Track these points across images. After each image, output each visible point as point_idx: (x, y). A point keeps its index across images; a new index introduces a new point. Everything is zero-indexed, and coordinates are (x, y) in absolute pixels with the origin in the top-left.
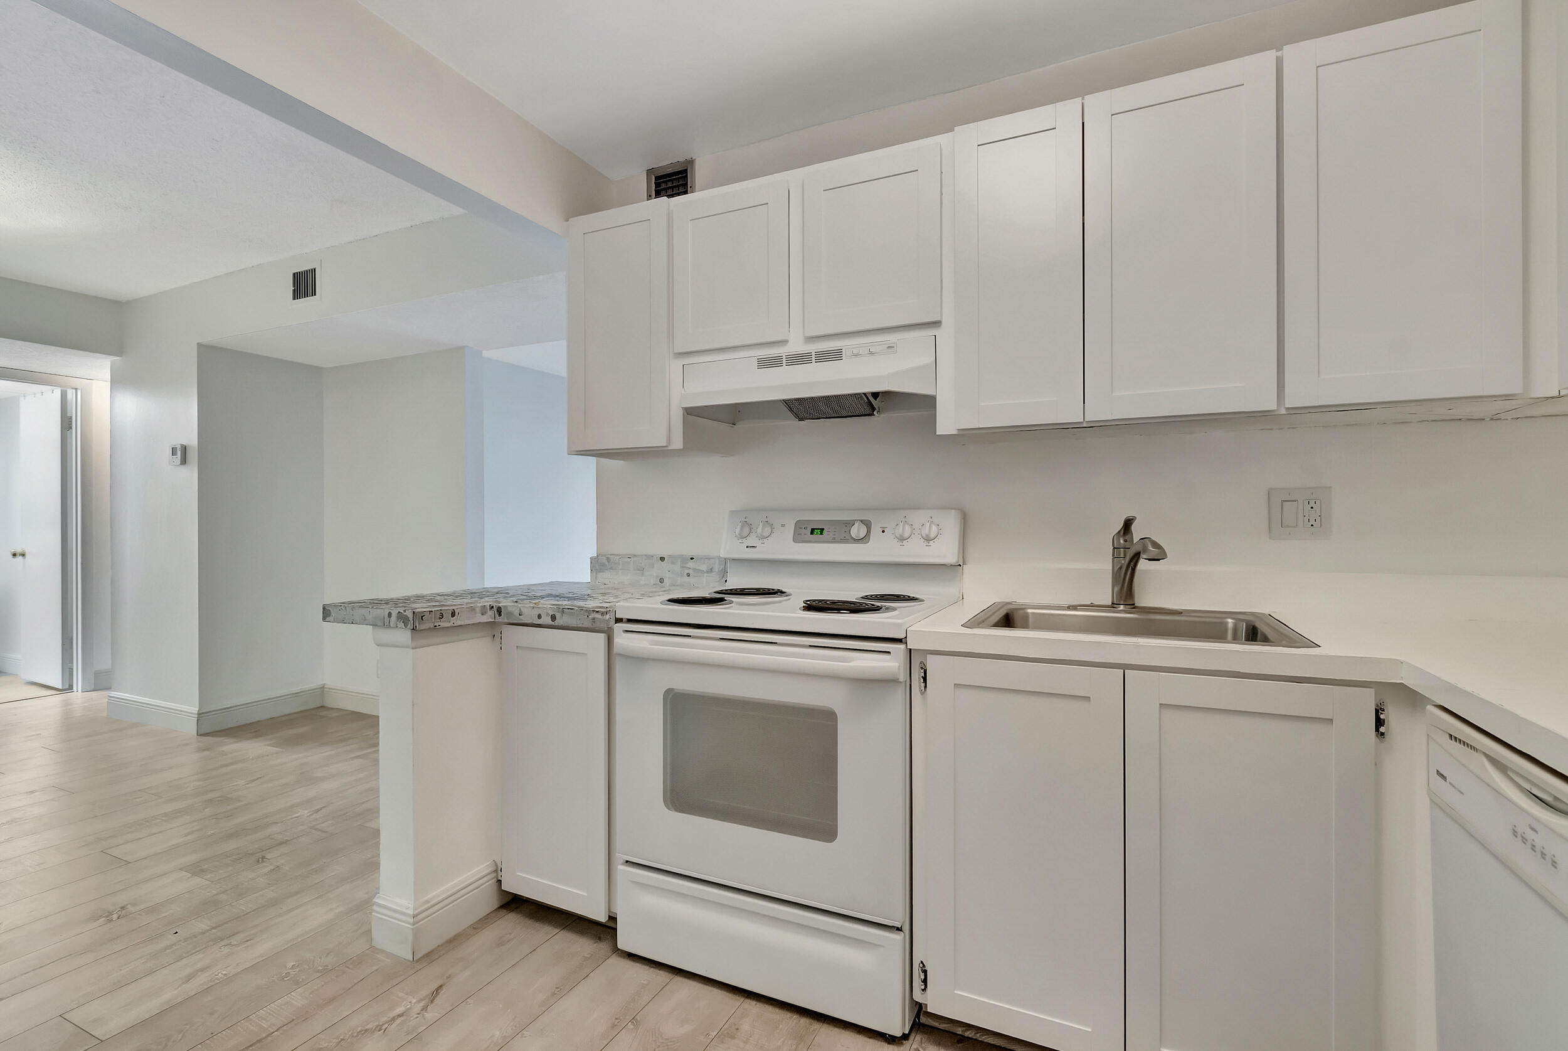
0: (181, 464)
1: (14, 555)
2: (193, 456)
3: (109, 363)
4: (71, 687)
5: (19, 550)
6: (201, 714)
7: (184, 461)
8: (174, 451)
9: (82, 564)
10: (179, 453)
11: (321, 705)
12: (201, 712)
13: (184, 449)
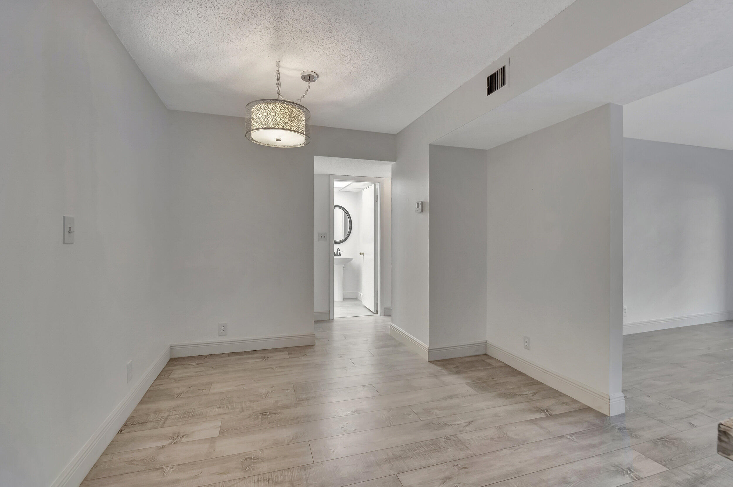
0: (421, 212)
1: (361, 254)
2: (427, 207)
3: (391, 165)
4: (377, 313)
5: (362, 253)
6: (430, 350)
7: (422, 210)
8: (418, 205)
9: (381, 259)
10: (420, 206)
11: (485, 353)
12: (430, 349)
13: (423, 203)
